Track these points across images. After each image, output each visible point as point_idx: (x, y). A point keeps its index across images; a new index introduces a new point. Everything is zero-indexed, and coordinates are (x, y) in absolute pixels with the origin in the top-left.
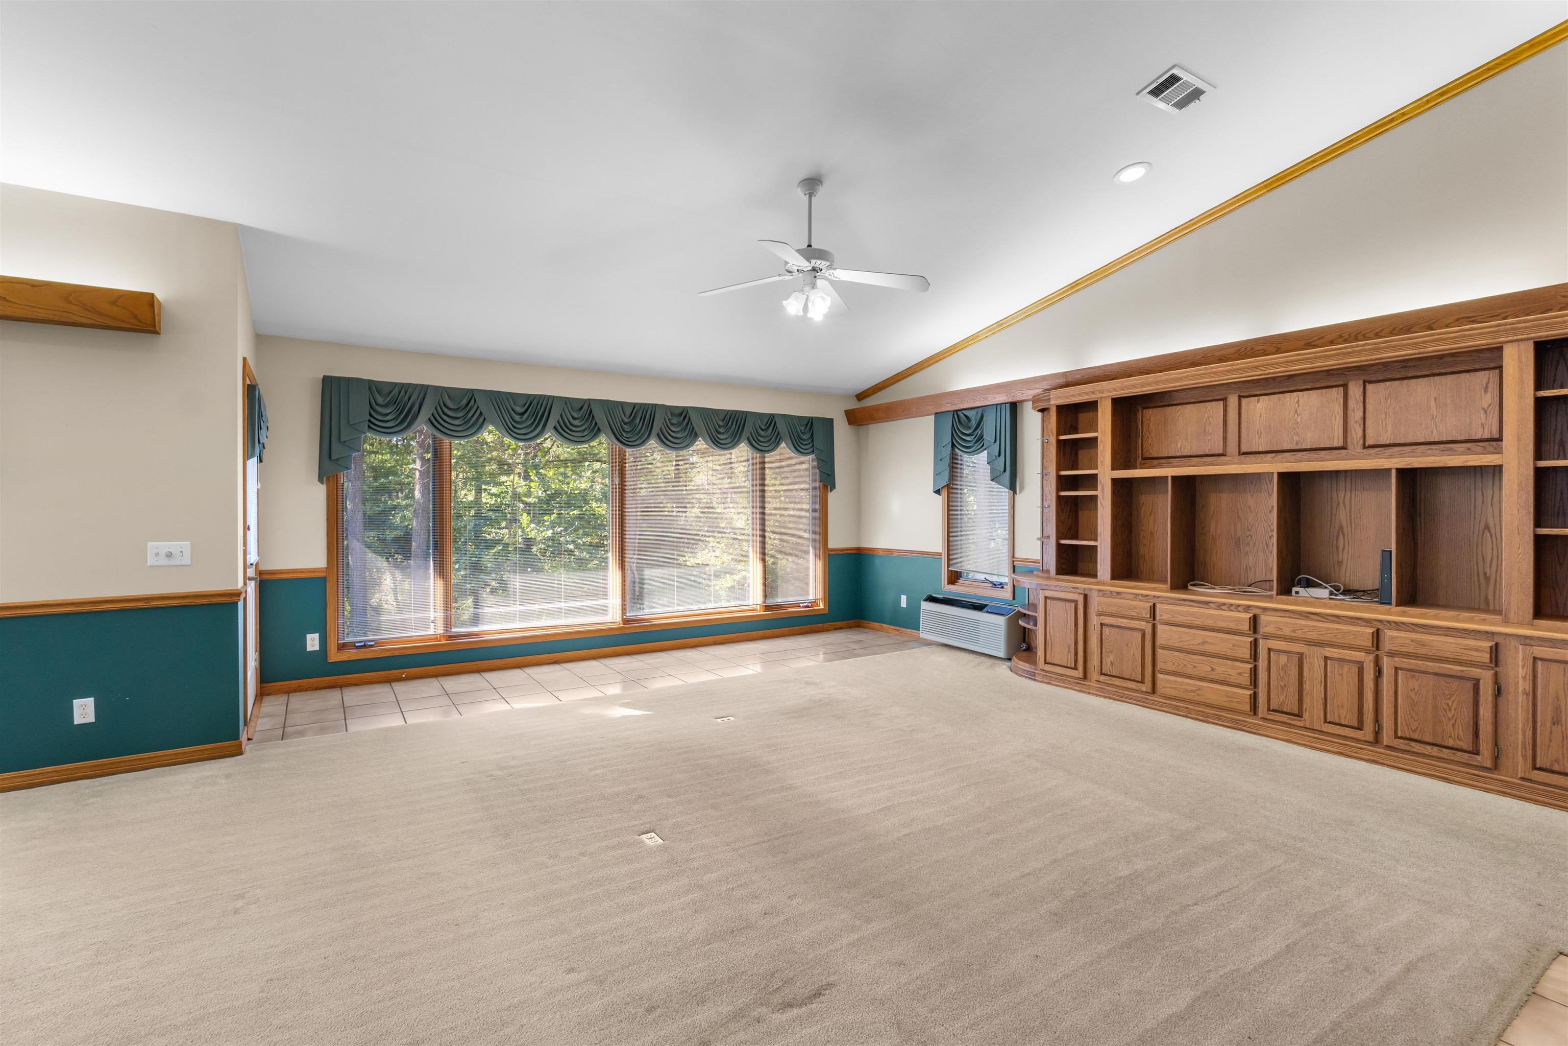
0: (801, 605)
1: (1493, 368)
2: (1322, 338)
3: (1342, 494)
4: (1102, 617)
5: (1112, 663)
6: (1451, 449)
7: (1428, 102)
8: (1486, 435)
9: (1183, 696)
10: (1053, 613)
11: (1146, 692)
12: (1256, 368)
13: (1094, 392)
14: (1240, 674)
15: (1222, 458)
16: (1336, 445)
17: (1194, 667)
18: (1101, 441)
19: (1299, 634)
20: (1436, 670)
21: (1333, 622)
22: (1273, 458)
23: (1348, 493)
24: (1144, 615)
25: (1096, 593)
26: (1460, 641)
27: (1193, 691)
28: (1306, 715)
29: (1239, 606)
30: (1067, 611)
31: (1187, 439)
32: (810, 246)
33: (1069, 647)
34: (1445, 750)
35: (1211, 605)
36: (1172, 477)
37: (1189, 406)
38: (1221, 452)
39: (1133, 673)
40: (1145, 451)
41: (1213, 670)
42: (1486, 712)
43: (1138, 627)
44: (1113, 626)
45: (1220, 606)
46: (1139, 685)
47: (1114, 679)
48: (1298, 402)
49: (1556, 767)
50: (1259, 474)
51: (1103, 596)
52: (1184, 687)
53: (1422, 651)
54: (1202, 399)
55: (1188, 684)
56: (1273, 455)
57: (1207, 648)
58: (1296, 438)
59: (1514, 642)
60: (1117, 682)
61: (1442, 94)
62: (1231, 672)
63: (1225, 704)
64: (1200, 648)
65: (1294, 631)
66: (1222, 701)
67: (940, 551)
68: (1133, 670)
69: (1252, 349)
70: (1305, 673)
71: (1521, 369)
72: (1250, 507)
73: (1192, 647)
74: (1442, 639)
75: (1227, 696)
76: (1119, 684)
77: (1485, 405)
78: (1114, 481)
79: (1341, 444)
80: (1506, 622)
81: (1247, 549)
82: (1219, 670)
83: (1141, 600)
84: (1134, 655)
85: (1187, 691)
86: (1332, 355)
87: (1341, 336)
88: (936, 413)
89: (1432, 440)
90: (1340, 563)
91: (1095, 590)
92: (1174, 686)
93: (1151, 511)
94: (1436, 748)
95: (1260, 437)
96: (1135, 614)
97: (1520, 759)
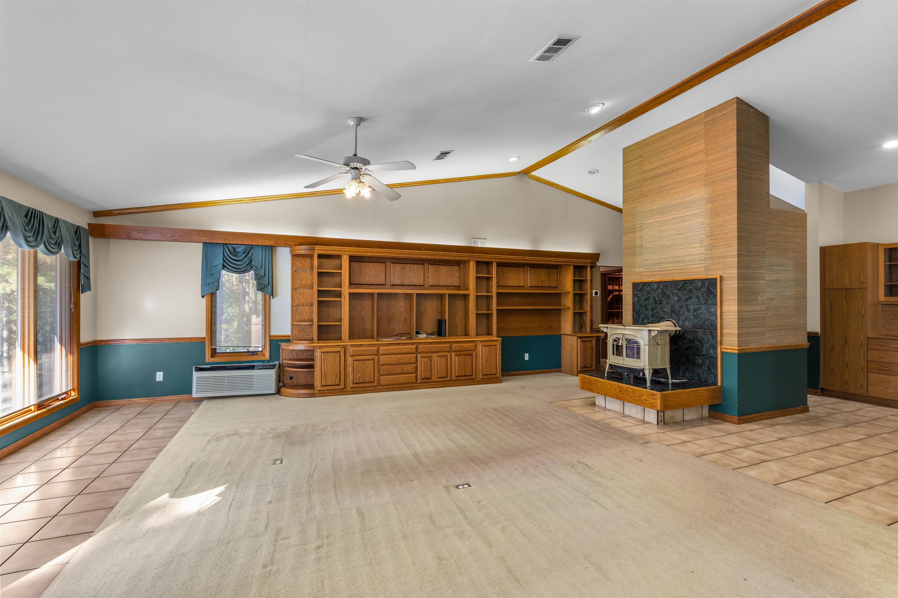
0: (60, 398)
1: (458, 266)
2: (423, 247)
3: (422, 301)
4: (354, 357)
5: (360, 377)
6: (449, 288)
7: (445, 181)
8: (457, 285)
9: (391, 383)
10: (327, 360)
11: (376, 386)
12: (409, 254)
13: (341, 251)
14: (412, 368)
15: (384, 286)
16: (422, 284)
17: (396, 370)
18: (344, 275)
19: (430, 350)
20: (465, 354)
21: (439, 344)
22: (402, 287)
23: (424, 301)
24: (374, 353)
25: (350, 346)
26: (469, 344)
27: (395, 380)
28: (433, 378)
29: (408, 343)
30: (335, 357)
31: (370, 277)
32: (355, 155)
33: (336, 375)
34: (466, 377)
35: (401, 344)
36: (377, 293)
37: (371, 263)
38: (384, 284)
39: (370, 379)
40: (351, 281)
41: (403, 369)
42: (474, 363)
43: (372, 358)
44: (359, 360)
45: (404, 344)
46: (372, 383)
47: (360, 384)
48: (410, 268)
49: (487, 374)
50: (397, 293)
51: (354, 347)
52: (392, 379)
53: (462, 349)
54: (376, 261)
55: (393, 377)
56: (402, 286)
57: (401, 361)
58: (410, 281)
59: (478, 343)
60: (362, 385)
61: (448, 180)
62: (409, 368)
63: (407, 381)
64: (398, 362)
65: (429, 349)
66: (406, 381)
67: (205, 336)
68: (370, 378)
69: (402, 246)
70: (432, 363)
71: (473, 268)
72: (393, 306)
73: (395, 362)
74: (465, 344)
75: (408, 378)
76: (363, 386)
77: (457, 276)
78: (350, 293)
79: (423, 284)
80: (471, 338)
81: (392, 322)
82: (405, 369)
83: (372, 347)
84: (370, 371)
85: (393, 380)
86: (432, 255)
87: (428, 248)
88: (204, 243)
89: (446, 285)
90: (422, 325)
91: (349, 345)
92: (387, 380)
93: (353, 308)
94: (464, 377)
95: (398, 279)
96: (370, 353)
97: (480, 373)
